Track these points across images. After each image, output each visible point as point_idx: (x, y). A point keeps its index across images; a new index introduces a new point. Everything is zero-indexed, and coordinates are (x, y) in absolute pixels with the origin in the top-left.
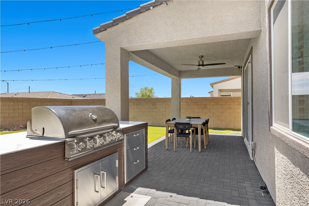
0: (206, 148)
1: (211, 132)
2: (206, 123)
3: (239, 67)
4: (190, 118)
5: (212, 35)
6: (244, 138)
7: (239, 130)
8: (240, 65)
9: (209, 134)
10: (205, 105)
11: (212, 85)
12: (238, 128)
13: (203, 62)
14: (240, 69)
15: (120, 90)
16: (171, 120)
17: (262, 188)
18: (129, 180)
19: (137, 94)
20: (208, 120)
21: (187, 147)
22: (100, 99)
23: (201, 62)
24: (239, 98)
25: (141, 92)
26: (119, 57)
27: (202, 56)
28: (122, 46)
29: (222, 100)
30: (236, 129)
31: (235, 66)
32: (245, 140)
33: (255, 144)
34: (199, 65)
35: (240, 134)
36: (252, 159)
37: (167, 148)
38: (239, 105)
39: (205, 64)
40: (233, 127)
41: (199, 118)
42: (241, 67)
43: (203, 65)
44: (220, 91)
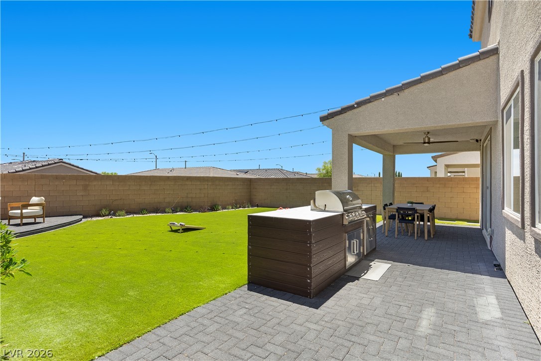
0: (433, 238)
1: (438, 223)
2: (432, 210)
3: (477, 141)
4: (412, 203)
5: (445, 124)
6: (483, 229)
7: (477, 222)
8: (478, 138)
9: (436, 224)
10: (428, 187)
11: (435, 159)
12: (475, 219)
13: (429, 139)
14: (479, 143)
15: (347, 174)
16: (388, 204)
17: (495, 265)
18: (369, 251)
19: (319, 170)
20: (435, 205)
21: (409, 235)
22: (286, 178)
23: (427, 138)
24: (477, 179)
25: (325, 167)
26: (347, 144)
27: (428, 133)
28: (350, 133)
29: (451, 181)
30: (472, 220)
31: (471, 140)
32: (484, 231)
33: (493, 231)
34: (425, 143)
35: (478, 226)
36: (489, 248)
37: (386, 234)
38: (477, 188)
39: (432, 140)
40: (468, 218)
41: (422, 203)
42: (481, 140)
43: (429, 143)
44: (447, 166)
